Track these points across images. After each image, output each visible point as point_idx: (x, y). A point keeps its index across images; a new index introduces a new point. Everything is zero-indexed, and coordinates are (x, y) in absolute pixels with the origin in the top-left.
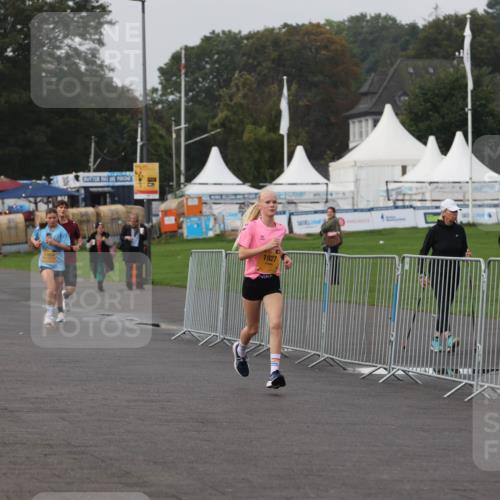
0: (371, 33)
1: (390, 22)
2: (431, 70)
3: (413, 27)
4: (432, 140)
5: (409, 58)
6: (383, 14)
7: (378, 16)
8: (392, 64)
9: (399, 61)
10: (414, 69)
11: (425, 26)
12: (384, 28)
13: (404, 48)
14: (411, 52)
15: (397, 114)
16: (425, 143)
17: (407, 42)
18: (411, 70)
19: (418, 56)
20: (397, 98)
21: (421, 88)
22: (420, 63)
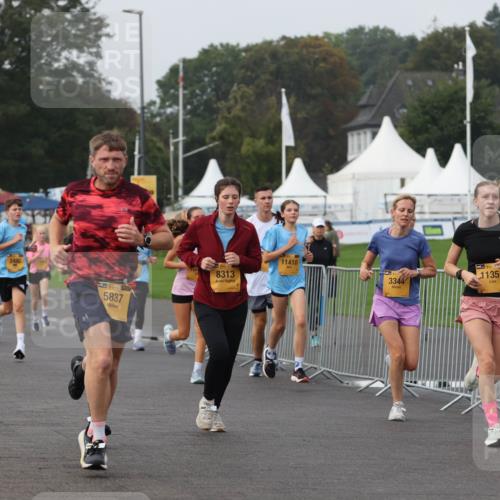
0: (370, 45)
1: (389, 34)
2: (430, 83)
3: (412, 40)
4: (430, 152)
5: (407, 70)
6: (381, 27)
7: (376, 29)
8: (391, 76)
9: (397, 73)
10: (413, 81)
11: (424, 39)
12: (384, 40)
13: (403, 60)
14: (409, 64)
15: (396, 127)
16: (424, 155)
17: (406, 55)
18: (410, 83)
19: (417, 68)
20: (395, 110)
21: (420, 100)
22: (418, 75)
